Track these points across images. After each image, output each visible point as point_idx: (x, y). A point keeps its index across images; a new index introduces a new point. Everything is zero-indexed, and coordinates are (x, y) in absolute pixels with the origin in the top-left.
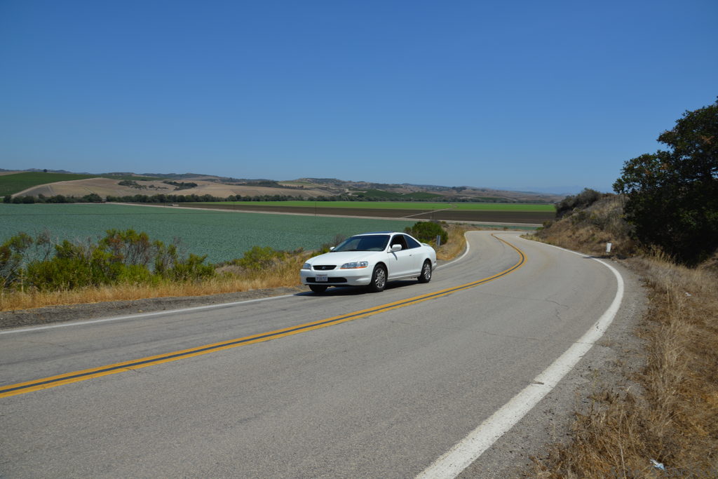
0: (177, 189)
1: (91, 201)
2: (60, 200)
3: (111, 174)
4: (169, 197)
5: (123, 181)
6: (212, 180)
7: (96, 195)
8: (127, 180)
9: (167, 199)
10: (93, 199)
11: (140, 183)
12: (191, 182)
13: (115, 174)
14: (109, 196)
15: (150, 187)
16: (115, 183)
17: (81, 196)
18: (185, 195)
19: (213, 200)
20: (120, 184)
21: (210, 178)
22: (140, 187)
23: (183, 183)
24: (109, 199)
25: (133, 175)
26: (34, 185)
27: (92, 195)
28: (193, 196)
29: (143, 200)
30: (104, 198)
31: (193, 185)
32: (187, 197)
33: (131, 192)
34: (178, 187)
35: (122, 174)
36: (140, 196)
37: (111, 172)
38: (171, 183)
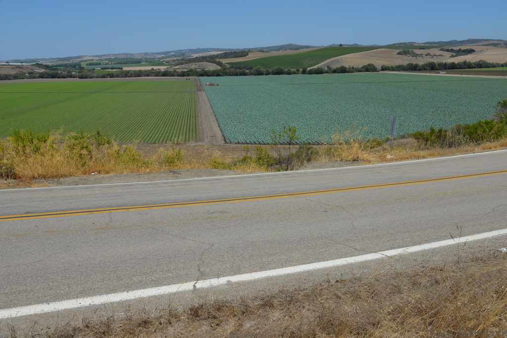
0: (452, 56)
1: (367, 70)
2: (343, 70)
3: (395, 44)
4: (440, 65)
5: (401, 50)
6: (494, 45)
7: (373, 65)
8: (406, 49)
9: (437, 66)
10: (369, 68)
11: (417, 51)
12: (469, 48)
13: (399, 44)
14: (384, 66)
15: (426, 55)
16: (395, 53)
17: (360, 66)
18: (456, 63)
19: (487, 65)
20: (398, 54)
21: (493, 42)
22: (417, 55)
23: (460, 49)
24: (384, 69)
25: (415, 45)
26: (330, 58)
27: (369, 65)
28: (465, 62)
29: (414, 68)
30: (379, 67)
31: (471, 51)
32: (458, 64)
33: (405, 60)
34: (454, 54)
35: (404, 44)
36: (412, 64)
37: (395, 43)
38: (447, 50)
